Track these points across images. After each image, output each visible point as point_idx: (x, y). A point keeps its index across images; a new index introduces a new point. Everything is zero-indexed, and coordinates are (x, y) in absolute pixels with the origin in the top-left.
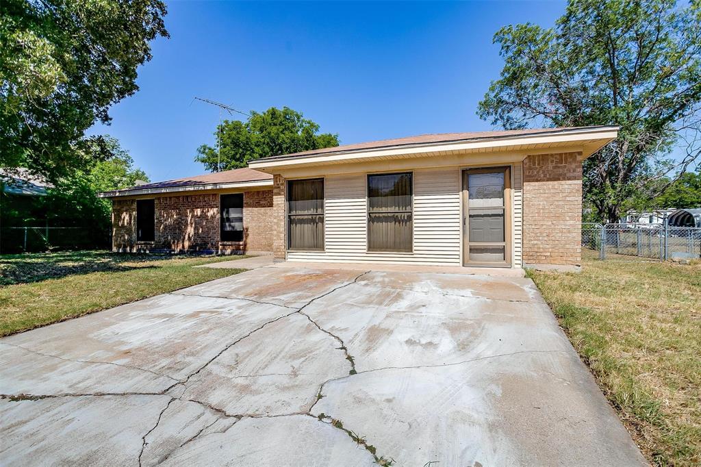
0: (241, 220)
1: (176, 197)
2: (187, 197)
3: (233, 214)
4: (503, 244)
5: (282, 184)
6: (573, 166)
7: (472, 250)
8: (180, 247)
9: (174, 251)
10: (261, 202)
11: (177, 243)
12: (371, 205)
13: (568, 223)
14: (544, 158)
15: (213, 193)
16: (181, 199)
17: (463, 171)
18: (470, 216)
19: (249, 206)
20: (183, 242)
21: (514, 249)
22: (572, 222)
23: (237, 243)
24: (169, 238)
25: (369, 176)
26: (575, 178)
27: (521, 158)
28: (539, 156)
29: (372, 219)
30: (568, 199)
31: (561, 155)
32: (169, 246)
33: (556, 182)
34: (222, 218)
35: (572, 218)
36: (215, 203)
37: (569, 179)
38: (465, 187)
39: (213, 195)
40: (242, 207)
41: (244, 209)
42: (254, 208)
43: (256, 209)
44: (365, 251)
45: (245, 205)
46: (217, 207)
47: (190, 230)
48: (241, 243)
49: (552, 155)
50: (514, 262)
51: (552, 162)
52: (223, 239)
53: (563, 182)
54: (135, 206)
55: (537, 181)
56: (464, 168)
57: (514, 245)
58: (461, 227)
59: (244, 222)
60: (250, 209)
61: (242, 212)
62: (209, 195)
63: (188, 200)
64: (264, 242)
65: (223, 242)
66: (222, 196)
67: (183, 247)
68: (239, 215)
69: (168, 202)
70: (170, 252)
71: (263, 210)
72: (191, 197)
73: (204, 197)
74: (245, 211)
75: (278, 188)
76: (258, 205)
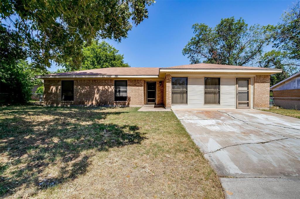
0: (126, 92)
1: (88, 80)
2: (95, 80)
3: (122, 89)
4: (248, 102)
5: (170, 78)
6: (268, 79)
7: (239, 104)
8: (90, 103)
9: (86, 105)
10: (137, 84)
11: (89, 102)
12: (206, 88)
13: (266, 95)
14: (260, 76)
15: (111, 80)
16: (91, 81)
17: (237, 78)
18: (239, 93)
20: (92, 101)
21: (251, 103)
22: (267, 95)
23: (124, 102)
24: (83, 99)
25: (205, 78)
26: (268, 83)
27: (255, 76)
28: (259, 75)
29: (206, 93)
30: (266, 88)
31: (265, 76)
32: (83, 103)
33: (263, 84)
34: (116, 91)
35: (267, 94)
36: (111, 84)
37: (267, 83)
38: (237, 83)
39: (110, 80)
40: (127, 86)
41: (128, 87)
43: (134, 87)
44: (203, 104)
46: (113, 86)
47: (97, 96)
48: (126, 102)
49: (262, 76)
50: (251, 107)
51: (262, 78)
52: (115, 100)
53: (265, 84)
54: (60, 83)
55: (258, 83)
56: (237, 77)
57: (251, 102)
58: (236, 96)
59: (128, 93)
60: (131, 87)
61: (126, 88)
62: (108, 80)
63: (95, 82)
64: (138, 101)
65: (116, 102)
66: (115, 81)
67: (92, 104)
68: (125, 90)
69: (83, 82)
70: (84, 106)
71: (137, 87)
72: (98, 80)
73: (105, 80)
74: (128, 88)
75: (168, 80)
76: (135, 85)
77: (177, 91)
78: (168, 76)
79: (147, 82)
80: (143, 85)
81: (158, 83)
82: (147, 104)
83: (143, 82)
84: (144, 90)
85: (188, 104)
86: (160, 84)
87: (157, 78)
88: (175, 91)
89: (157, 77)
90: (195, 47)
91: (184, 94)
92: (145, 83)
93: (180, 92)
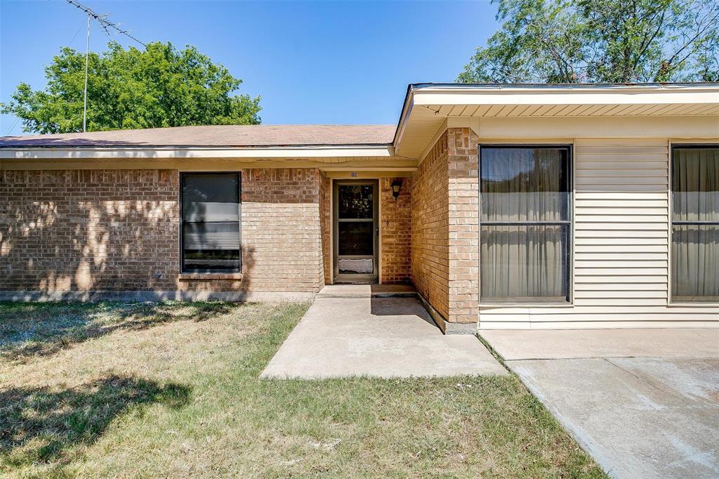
0: (235, 226)
1: (55, 172)
2: (87, 173)
3: (215, 213)
5: (472, 152)
8: (64, 285)
9: (46, 294)
10: (286, 192)
11: (56, 278)
12: (677, 208)
15: (163, 170)
16: (68, 178)
19: (256, 198)
20: (74, 274)
23: (226, 276)
24: (31, 265)
25: (675, 147)
29: (679, 236)
32: (30, 284)
34: (185, 225)
36: (165, 189)
39: (160, 171)
40: (238, 200)
41: (244, 206)
42: (268, 205)
43: (274, 205)
44: (664, 302)
45: (244, 196)
46: (170, 199)
47: (96, 249)
48: (237, 275)
52: (186, 268)
59: (244, 233)
60: (259, 205)
61: (237, 212)
62: (150, 172)
63: (87, 180)
64: (292, 273)
65: (186, 275)
66: (184, 176)
67: (74, 286)
68: (231, 217)
69: (27, 182)
70: (35, 297)
71: (290, 207)
72: (100, 173)
73: (136, 173)
74: (248, 209)
75: (462, 159)
76: (279, 197)
77: (505, 228)
78: (458, 136)
79: (335, 181)
80: (316, 192)
81: (387, 185)
82: (336, 283)
83: (318, 181)
84: (323, 219)
85: (576, 302)
86: (396, 189)
87: (384, 159)
88: (499, 228)
89: (385, 153)
90: (500, 67)
91: (550, 244)
92: (324, 188)
93: (524, 228)
